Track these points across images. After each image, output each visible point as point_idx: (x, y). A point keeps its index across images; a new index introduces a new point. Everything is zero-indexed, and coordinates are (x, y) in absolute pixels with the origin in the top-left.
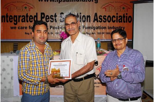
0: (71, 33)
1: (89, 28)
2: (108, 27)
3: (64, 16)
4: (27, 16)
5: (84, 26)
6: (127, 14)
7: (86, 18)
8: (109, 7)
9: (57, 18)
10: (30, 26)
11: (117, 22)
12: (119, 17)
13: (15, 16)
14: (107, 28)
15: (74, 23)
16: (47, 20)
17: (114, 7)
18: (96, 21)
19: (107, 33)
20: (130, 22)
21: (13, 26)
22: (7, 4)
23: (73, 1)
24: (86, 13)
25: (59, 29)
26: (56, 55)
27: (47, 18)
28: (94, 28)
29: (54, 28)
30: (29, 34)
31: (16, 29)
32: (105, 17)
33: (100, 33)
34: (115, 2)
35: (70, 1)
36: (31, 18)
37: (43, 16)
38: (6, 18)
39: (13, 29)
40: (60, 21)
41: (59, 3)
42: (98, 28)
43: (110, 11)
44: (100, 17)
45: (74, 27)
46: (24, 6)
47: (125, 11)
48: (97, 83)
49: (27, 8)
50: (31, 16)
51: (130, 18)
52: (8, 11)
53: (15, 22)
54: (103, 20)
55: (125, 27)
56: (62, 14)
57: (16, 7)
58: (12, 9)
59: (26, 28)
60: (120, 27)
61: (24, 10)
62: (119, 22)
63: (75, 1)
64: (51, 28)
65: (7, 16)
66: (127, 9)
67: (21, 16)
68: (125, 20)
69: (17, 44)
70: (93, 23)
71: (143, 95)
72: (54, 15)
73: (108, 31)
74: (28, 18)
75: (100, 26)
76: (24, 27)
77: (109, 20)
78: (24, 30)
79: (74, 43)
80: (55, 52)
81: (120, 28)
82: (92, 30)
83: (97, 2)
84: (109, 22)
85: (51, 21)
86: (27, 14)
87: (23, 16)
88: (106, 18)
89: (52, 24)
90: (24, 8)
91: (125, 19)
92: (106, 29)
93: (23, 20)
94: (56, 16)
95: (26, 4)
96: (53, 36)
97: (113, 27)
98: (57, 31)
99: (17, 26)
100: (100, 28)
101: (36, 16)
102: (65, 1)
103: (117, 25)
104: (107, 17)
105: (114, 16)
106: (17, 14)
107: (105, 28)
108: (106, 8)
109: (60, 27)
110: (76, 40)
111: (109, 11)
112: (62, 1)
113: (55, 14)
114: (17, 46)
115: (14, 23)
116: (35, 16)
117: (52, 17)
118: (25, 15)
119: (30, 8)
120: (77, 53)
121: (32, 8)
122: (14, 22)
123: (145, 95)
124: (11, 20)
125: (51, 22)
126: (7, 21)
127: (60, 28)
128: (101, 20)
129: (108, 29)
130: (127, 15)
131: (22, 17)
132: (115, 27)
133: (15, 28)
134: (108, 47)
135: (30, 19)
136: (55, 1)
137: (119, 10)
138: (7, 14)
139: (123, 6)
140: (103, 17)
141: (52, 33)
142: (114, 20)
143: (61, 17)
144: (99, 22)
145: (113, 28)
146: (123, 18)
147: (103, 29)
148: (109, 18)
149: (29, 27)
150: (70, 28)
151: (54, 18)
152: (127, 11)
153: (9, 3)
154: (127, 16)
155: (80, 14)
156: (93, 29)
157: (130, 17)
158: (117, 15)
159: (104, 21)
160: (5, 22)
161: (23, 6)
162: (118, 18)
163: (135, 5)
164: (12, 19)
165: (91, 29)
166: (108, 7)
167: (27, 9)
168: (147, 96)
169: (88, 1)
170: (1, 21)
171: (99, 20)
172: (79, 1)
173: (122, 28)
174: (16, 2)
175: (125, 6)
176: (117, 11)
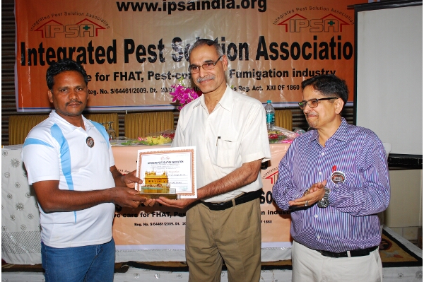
0: (204, 86)
1: (245, 74)
2: (294, 72)
4: (91, 48)
5: (234, 70)
6: (339, 38)
7: (238, 49)
8: (295, 21)
9: (165, 52)
10: (98, 73)
11: (315, 58)
12: (321, 46)
13: (60, 49)
14: (291, 74)
15: (211, 61)
16: (141, 57)
17: (306, 21)
18: (262, 58)
19: (291, 87)
20: (347, 58)
22: (41, 20)
23: (203, 8)
24: (238, 37)
25: (170, 79)
26: (162, 144)
27: (141, 51)
28: (258, 75)
29: (158, 77)
30: (95, 93)
32: (284, 47)
33: (273, 88)
34: (311, 8)
35: (196, 8)
36: (100, 52)
37: (130, 47)
38: (38, 55)
40: (173, 58)
41: (170, 13)
42: (268, 74)
43: (298, 30)
44: (274, 47)
45: (213, 72)
46: (83, 23)
47: (336, 29)
48: (266, 213)
49: (89, 28)
50: (100, 48)
51: (348, 48)
52: (43, 37)
54: (280, 53)
55: (335, 71)
56: (178, 41)
57: (62, 28)
58: (53, 32)
60: (323, 71)
61: (82, 35)
62: (322, 58)
63: (209, 8)
64: (151, 78)
65: (41, 50)
66: (341, 25)
68: (336, 53)
70: (255, 62)
71: (382, 240)
72: (156, 44)
73: (293, 81)
74: (94, 53)
75: (272, 70)
77: (295, 54)
79: (212, 114)
80: (161, 137)
81: (323, 73)
82: (254, 79)
83: (263, 9)
84: (295, 58)
85: (149, 58)
86: (90, 44)
87: (80, 49)
88: (289, 49)
89: (152, 67)
90: (84, 28)
91: (336, 49)
92: (287, 76)
93: (81, 59)
94: (161, 47)
95: (86, 19)
96: (157, 96)
97: (307, 71)
98: (166, 84)
100: (272, 74)
101: (113, 48)
102: (184, 9)
103: (315, 65)
104: (290, 46)
105: (307, 44)
106: (66, 43)
107: (286, 74)
108: (286, 25)
109: (173, 73)
110: (217, 105)
111: (295, 31)
112: (177, 10)
113: (161, 42)
116: (110, 48)
117: (152, 49)
118: (86, 47)
119: (97, 29)
120: (219, 138)
121: (102, 28)
123: (387, 241)
124: (51, 60)
125: (152, 61)
126: (42, 63)
127: (173, 76)
128: (274, 55)
129: (294, 76)
130: (339, 41)
131: (79, 51)
132: (310, 72)
134: (293, 121)
135: (97, 56)
136: (160, 10)
137: (321, 29)
138: (41, 45)
139: (331, 17)
140: (279, 45)
141: (152, 90)
142: (307, 54)
143: (175, 49)
144: (270, 60)
145: (305, 74)
146: (330, 48)
147: (281, 77)
148: (295, 49)
149: (97, 75)
150: (202, 76)
151: (157, 51)
152: (341, 31)
153: (45, 18)
154: (339, 44)
155: (223, 39)
156: (256, 77)
157: (348, 44)
158: (315, 41)
159: (282, 56)
160: (35, 64)
161: (79, 25)
162: (319, 49)
163: (360, 14)
164: (53, 56)
165: (251, 77)
166: (292, 22)
167: (91, 30)
168: (392, 242)
169: (241, 6)
170: (27, 63)
171: (272, 54)
172: (218, 7)
173: (329, 73)
174: (63, 14)
175: (335, 18)
176: (314, 30)
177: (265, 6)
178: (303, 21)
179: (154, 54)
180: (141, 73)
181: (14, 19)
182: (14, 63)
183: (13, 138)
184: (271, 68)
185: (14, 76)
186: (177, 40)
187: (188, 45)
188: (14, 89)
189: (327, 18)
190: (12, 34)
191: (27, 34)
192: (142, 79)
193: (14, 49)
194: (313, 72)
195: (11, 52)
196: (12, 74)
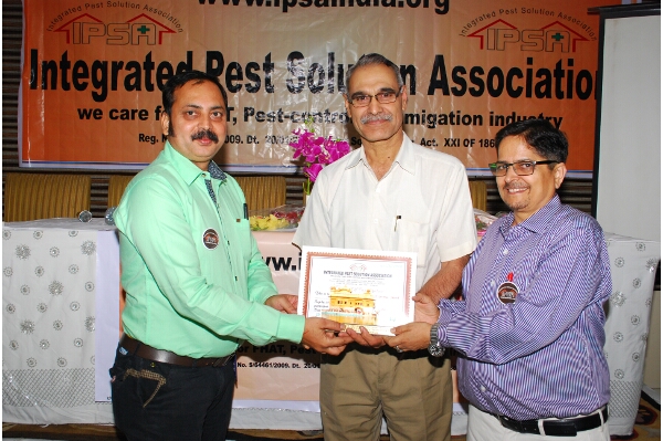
1: (409, 118)
2: (491, 117)
3: (302, 67)
4: (149, 64)
6: (571, 62)
8: (496, 32)
9: (275, 76)
10: (159, 107)
11: (529, 95)
12: (539, 75)
13: (97, 64)
14: (486, 120)
15: (390, 90)
16: (235, 83)
17: (515, 33)
18: (438, 92)
19: (484, 143)
20: (583, 96)
21: (91, 104)
22: (67, 13)
23: (342, 4)
24: (399, 55)
25: (281, 121)
26: (274, 229)
27: (234, 72)
28: (432, 121)
29: (260, 117)
30: (154, 140)
31: (100, 118)
32: (477, 75)
33: (456, 143)
35: (330, 3)
36: (165, 71)
37: (215, 64)
38: (59, 72)
39: (88, 118)
40: (288, 87)
41: (285, 10)
42: (447, 119)
43: (500, 46)
44: (459, 74)
45: (390, 108)
46: (137, 21)
49: (149, 30)
50: (165, 64)
51: (584, 81)
52: (68, 42)
53: (97, 87)
54: (470, 84)
55: (561, 119)
56: (298, 58)
57: (102, 28)
58: (86, 34)
59: (143, 115)
60: (541, 116)
61: (135, 41)
62: (539, 95)
63: (351, 4)
64: (250, 118)
65: (65, 64)
66: (574, 40)
67: (122, 63)
68: (564, 88)
69: (107, 182)
70: (426, 99)
71: (640, 407)
72: (261, 63)
73: (489, 132)
74: (154, 73)
75: (455, 113)
76: (134, 112)
77: (495, 85)
78: (136, 125)
80: (272, 217)
82: (424, 127)
83: (444, 8)
84: (496, 94)
85: (248, 85)
86: (149, 57)
87: (132, 64)
88: (484, 78)
89: (253, 100)
90: (139, 30)
91: (564, 81)
92: (481, 124)
93: (133, 82)
94: (268, 66)
95: (143, 15)
96: (258, 150)
97: (513, 118)
98: (275, 130)
99: (105, 106)
100: (455, 120)
101: (187, 66)
102: (309, 5)
103: (527, 107)
104: (486, 73)
105: (515, 72)
106: (108, 54)
107: (477, 119)
108: (482, 37)
109: (287, 113)
110: (394, 164)
111: (496, 47)
112: (297, 5)
113: (268, 58)
114: (103, 192)
115: (94, 94)
116: (181, 66)
117: (253, 71)
118: (141, 61)
119: (161, 33)
120: (399, 217)
121: (170, 31)
122: (95, 90)
123: (648, 410)
124: (81, 81)
125: (252, 90)
126: (66, 87)
127: (286, 117)
128: (459, 88)
129: (491, 124)
130: (570, 68)
131: (128, 68)
132: (519, 118)
133: (98, 114)
134: (489, 201)
135: (160, 77)
136: (269, 4)
137: (540, 47)
138: (65, 56)
139: (557, 28)
140: (468, 72)
141: (250, 139)
142: (515, 88)
143: (292, 70)
144: (452, 96)
145: (510, 121)
146: (554, 80)
147: (471, 126)
148: (496, 80)
151: (262, 74)
152: (574, 50)
153: (74, 10)
154: (570, 72)
156: (427, 123)
157: (584, 73)
158: (530, 67)
159: (472, 90)
160: (54, 87)
161: (131, 23)
162: (535, 80)
163: (609, 23)
164: (85, 75)
165: (418, 123)
166: (491, 33)
167: (151, 34)
168: (657, 411)
169: (405, 3)
170: (40, 85)
171: (454, 85)
172: (368, 3)
173: (552, 121)
174: (105, 5)
175: (564, 29)
176: (527, 48)
177: (446, 4)
178: (509, 32)
179: (257, 78)
180: (232, 109)
181: (20, 10)
182: (19, 83)
183: (12, 210)
184: (453, 109)
185: (16, 105)
186: (296, 56)
187: (315, 66)
188: (16, 128)
189: (550, 28)
190: (17, 36)
191: (42, 35)
192: (235, 120)
193: (19, 61)
194: (525, 118)
195: (14, 65)
196: (14, 102)
